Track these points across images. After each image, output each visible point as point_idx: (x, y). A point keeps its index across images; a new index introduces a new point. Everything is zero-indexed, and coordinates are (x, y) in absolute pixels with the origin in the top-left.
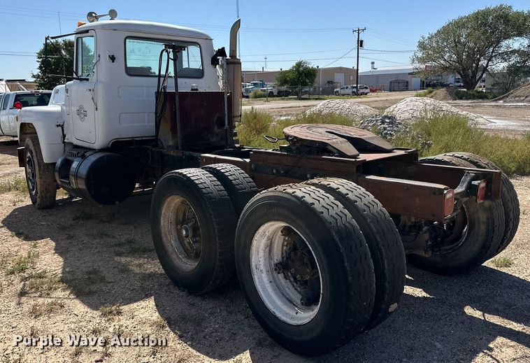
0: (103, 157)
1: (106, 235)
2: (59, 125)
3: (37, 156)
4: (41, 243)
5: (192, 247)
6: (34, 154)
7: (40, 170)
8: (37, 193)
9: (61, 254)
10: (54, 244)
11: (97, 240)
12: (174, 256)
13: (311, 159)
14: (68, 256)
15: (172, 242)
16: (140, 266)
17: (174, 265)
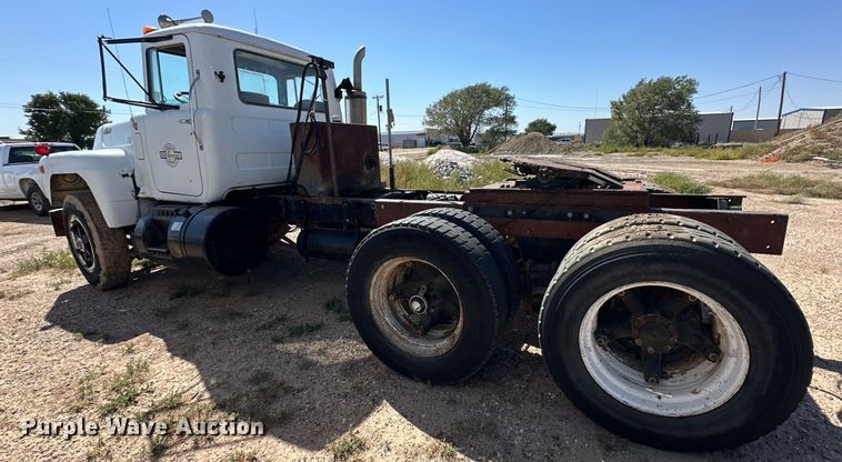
0: (225, 213)
1: (237, 314)
2: (127, 175)
3: (93, 219)
4: (138, 341)
5: (410, 321)
6: (87, 216)
7: (101, 237)
8: (98, 269)
9: (185, 356)
10: (161, 341)
11: (229, 324)
12: (394, 339)
13: (574, 193)
14: (198, 357)
15: (387, 319)
16: (321, 352)
17: (400, 350)
